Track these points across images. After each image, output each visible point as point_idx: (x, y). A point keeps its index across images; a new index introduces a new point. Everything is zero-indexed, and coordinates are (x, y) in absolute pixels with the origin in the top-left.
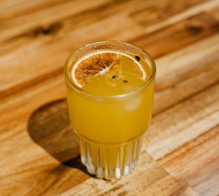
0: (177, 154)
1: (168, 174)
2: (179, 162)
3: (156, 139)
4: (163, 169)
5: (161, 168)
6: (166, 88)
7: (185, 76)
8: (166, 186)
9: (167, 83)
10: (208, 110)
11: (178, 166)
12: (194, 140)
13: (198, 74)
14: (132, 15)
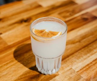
1: (82, 77)
2: (86, 72)
3: (75, 63)
4: (80, 75)
6: (77, 42)
7: (84, 37)
9: (77, 40)
11: (86, 74)
12: (91, 63)
13: (89, 36)
14: (60, 14)
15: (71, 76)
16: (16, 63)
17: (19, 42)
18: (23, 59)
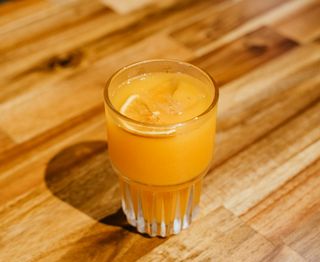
0: (263, 207)
1: (256, 232)
2: (268, 216)
3: (232, 190)
4: (249, 226)
5: (246, 225)
6: (235, 125)
7: (255, 109)
8: (255, 247)
9: (235, 119)
10: (292, 149)
11: (267, 221)
12: (282, 188)
15: (223, 229)
16: (48, 199)
18: (70, 185)
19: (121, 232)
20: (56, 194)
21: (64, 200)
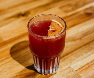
0: (84, 68)
1: (81, 77)
2: (86, 71)
3: (74, 62)
4: (78, 74)
5: (77, 74)
11: (85, 73)
12: (92, 62)
15: (69, 75)
16: (11, 60)
17: (15, 37)
18: (19, 56)
19: (34, 73)
20: (14, 59)
21: (17, 61)
